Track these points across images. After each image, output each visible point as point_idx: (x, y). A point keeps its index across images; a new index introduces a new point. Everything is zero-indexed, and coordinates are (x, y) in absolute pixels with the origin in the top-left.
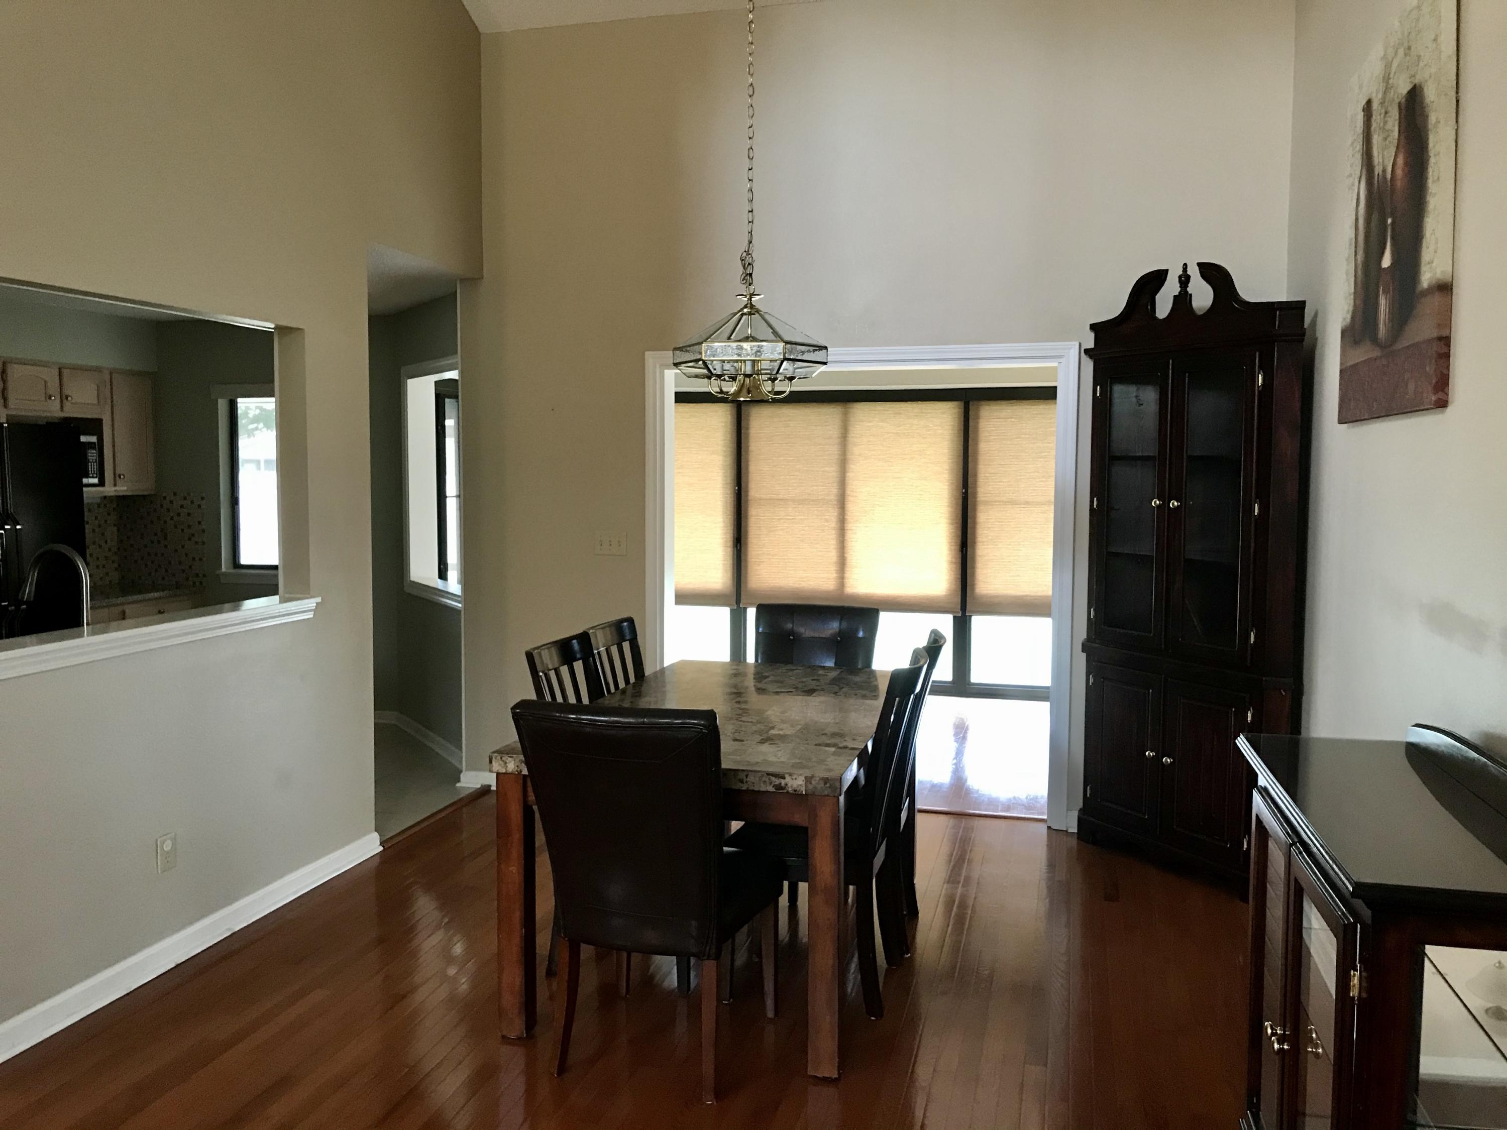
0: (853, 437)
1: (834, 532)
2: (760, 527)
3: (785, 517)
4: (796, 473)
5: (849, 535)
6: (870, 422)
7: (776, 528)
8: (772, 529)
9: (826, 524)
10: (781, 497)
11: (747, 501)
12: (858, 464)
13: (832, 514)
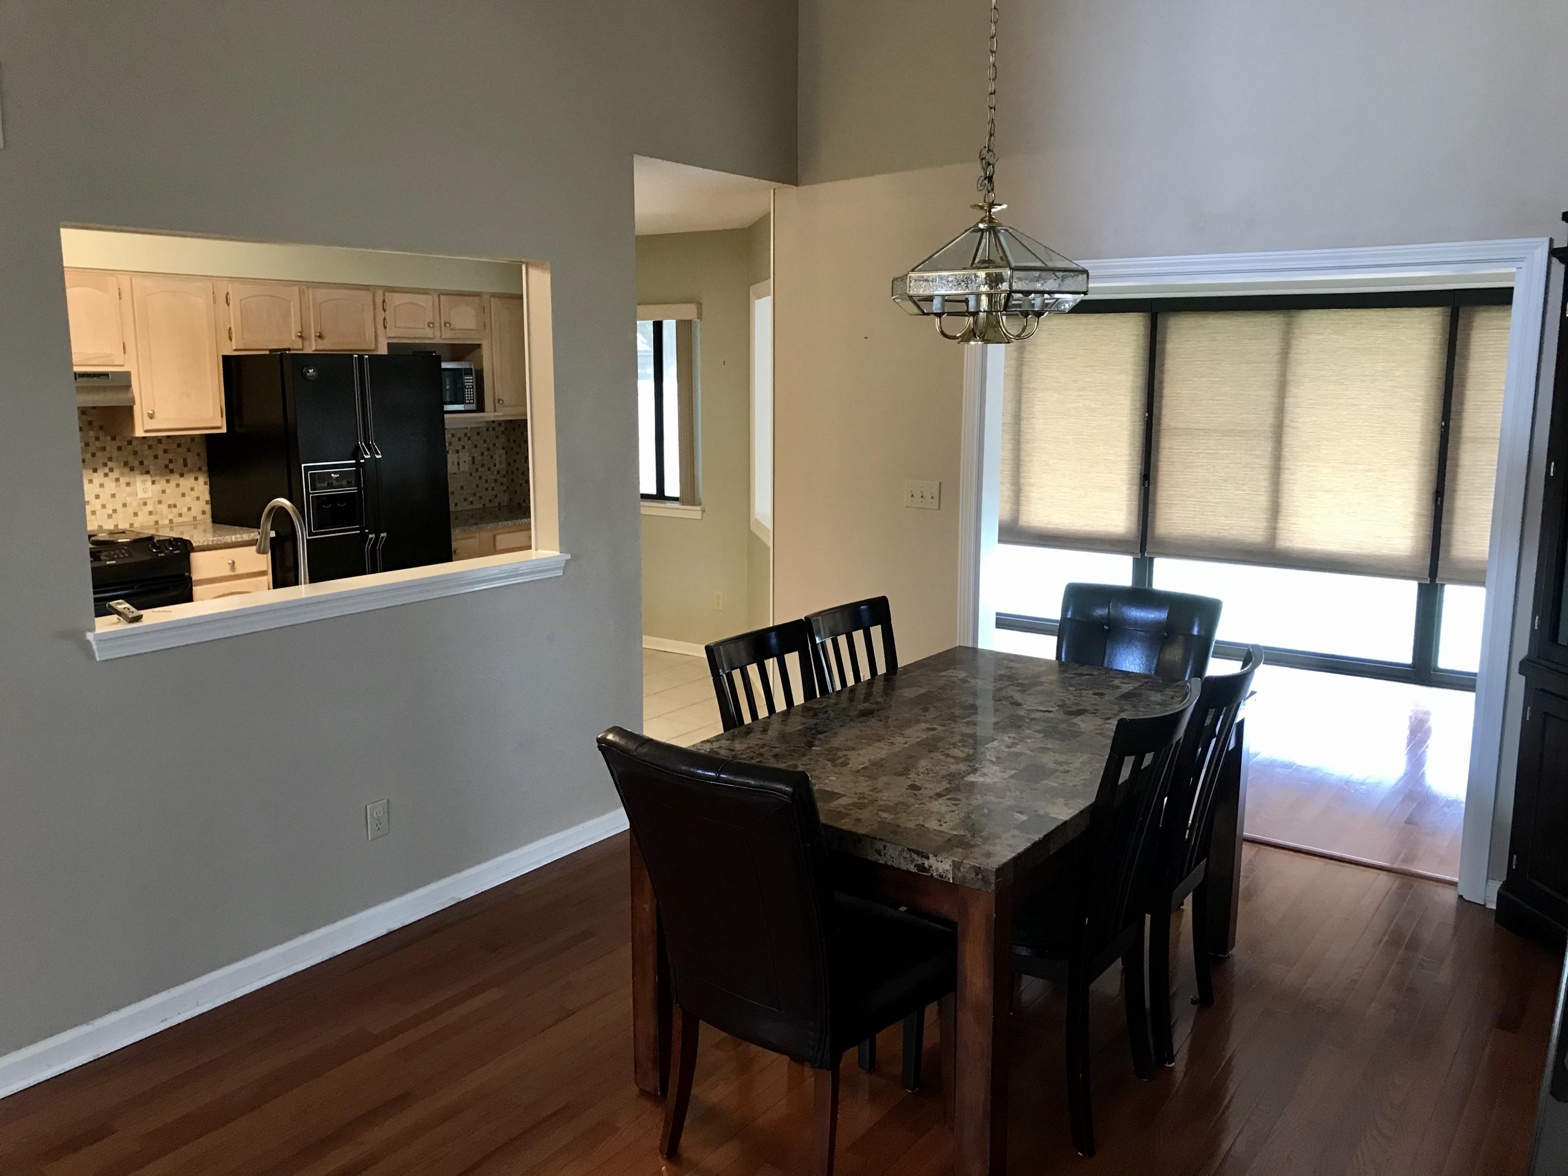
0: (1296, 353)
1: (1266, 471)
2: (1173, 462)
3: (1206, 451)
4: (1222, 398)
5: (1286, 476)
6: (1320, 334)
7: (1192, 465)
8: (1189, 465)
9: (1257, 461)
10: (1201, 426)
11: (1159, 431)
12: (1302, 387)
13: (1265, 448)
